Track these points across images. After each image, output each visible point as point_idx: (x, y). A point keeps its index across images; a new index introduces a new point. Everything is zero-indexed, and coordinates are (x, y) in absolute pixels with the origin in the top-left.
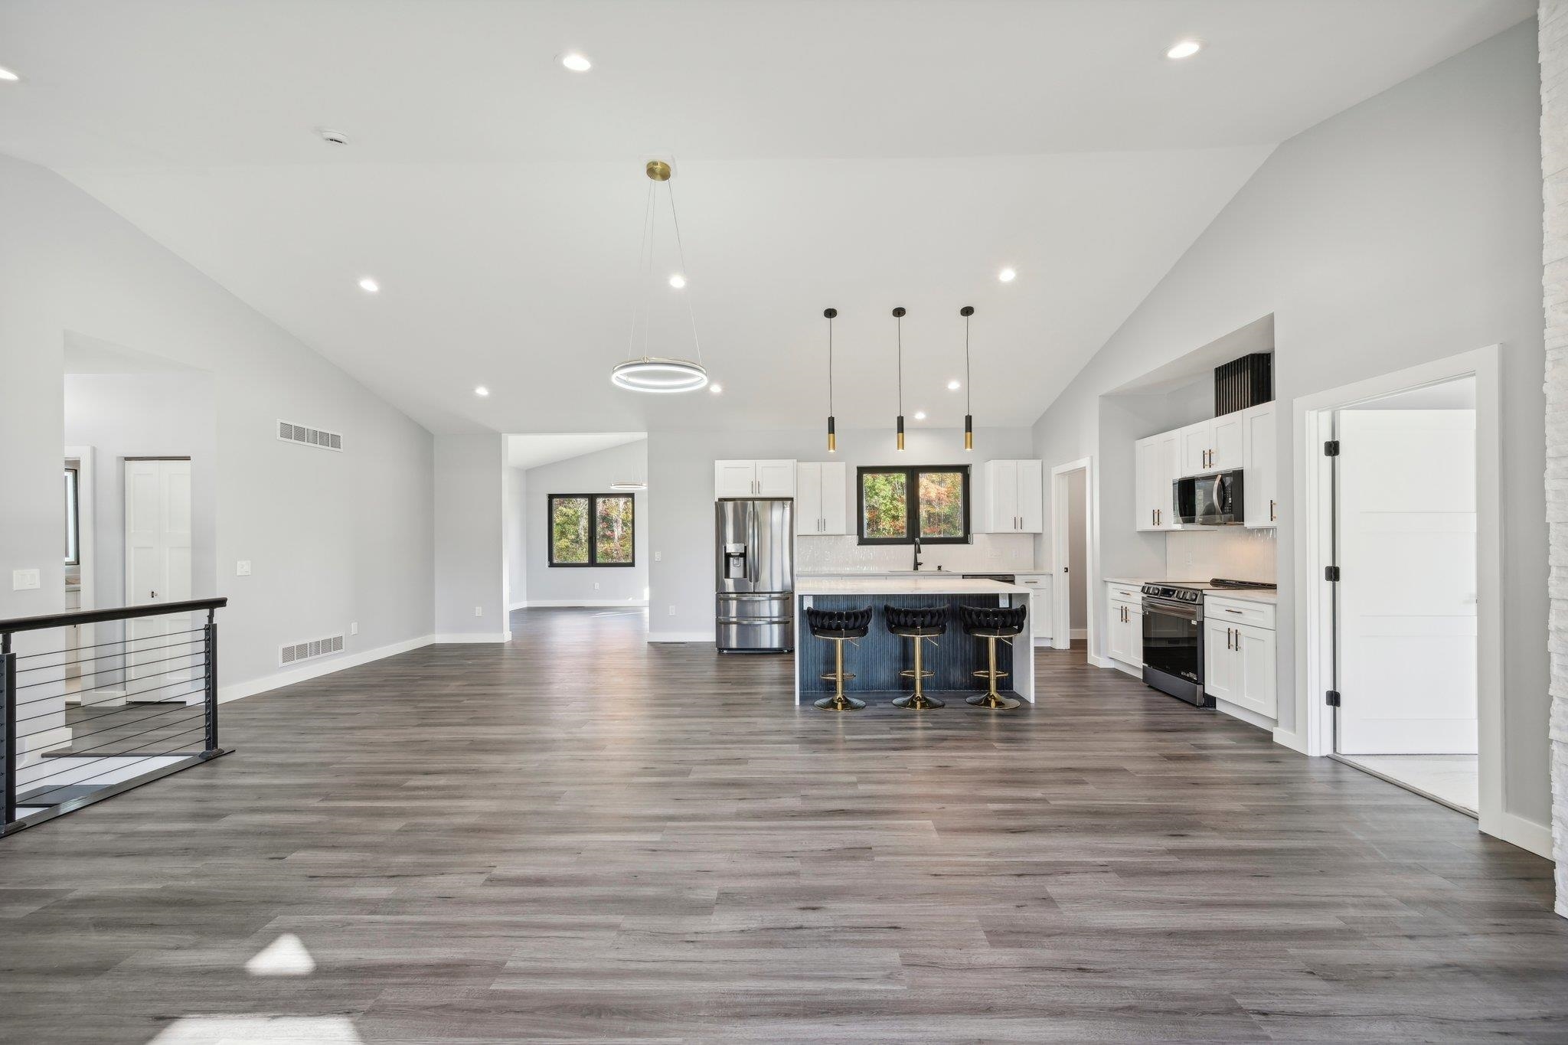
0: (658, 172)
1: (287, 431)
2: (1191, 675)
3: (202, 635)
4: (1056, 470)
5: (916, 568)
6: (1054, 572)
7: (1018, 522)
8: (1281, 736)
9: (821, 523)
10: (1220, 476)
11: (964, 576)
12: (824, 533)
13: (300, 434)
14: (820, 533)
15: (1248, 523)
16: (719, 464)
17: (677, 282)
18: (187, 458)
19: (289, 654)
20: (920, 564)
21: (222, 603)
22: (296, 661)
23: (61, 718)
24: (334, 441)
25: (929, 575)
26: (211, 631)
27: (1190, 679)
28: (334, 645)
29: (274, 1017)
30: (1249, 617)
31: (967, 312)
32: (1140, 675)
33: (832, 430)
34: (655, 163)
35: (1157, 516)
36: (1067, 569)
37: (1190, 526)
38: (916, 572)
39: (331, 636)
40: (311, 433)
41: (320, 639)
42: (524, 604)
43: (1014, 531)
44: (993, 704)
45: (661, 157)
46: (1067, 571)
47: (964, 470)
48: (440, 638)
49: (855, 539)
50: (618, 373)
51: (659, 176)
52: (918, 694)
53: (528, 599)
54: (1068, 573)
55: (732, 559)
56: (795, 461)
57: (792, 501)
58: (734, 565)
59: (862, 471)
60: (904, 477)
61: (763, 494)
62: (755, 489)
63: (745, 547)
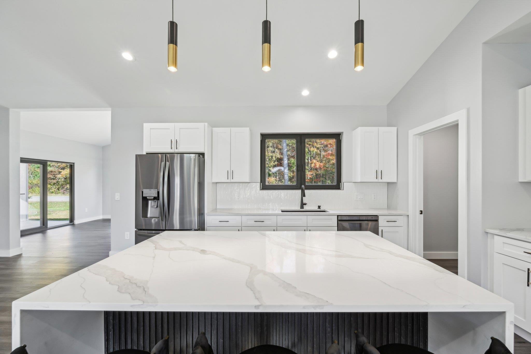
4: (412, 132)
5: (302, 207)
6: (410, 213)
7: (379, 174)
9: (230, 174)
12: (232, 181)
14: (229, 181)
16: (146, 127)
20: (305, 204)
36: (421, 211)
43: (376, 180)
46: (421, 213)
49: (258, 185)
54: (422, 215)
55: (150, 202)
56: (206, 124)
57: (202, 155)
58: (152, 207)
59: (265, 137)
60: (294, 141)
61: (180, 150)
62: (174, 146)
63: (158, 193)
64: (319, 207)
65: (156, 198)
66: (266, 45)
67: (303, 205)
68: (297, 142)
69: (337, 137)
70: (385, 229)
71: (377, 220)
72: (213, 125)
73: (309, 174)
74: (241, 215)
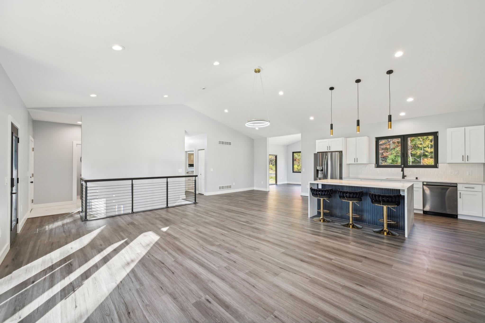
0: (258, 71)
1: (220, 142)
3: (194, 181)
7: (466, 158)
9: (356, 160)
12: (357, 163)
13: (223, 143)
16: (317, 141)
17: (281, 93)
18: (204, 149)
19: (220, 188)
20: (406, 176)
21: (197, 176)
22: (221, 189)
23: (184, 193)
24: (230, 144)
26: (195, 180)
28: (230, 187)
29: (157, 235)
31: (390, 73)
33: (332, 128)
34: (255, 69)
39: (229, 185)
40: (225, 142)
41: (227, 185)
42: (286, 182)
43: (463, 162)
44: (385, 233)
45: (257, 68)
48: (255, 188)
49: (374, 165)
50: (247, 123)
52: (351, 223)
53: (287, 181)
55: (319, 171)
56: (343, 138)
57: (341, 152)
58: (320, 173)
59: (378, 139)
60: (399, 140)
61: (331, 150)
62: (329, 149)
63: (323, 168)
64: (417, 178)
65: (322, 170)
66: (358, 127)
67: (404, 177)
68: (401, 140)
69: (435, 135)
70: (462, 192)
71: (457, 186)
72: (347, 137)
73: (411, 159)
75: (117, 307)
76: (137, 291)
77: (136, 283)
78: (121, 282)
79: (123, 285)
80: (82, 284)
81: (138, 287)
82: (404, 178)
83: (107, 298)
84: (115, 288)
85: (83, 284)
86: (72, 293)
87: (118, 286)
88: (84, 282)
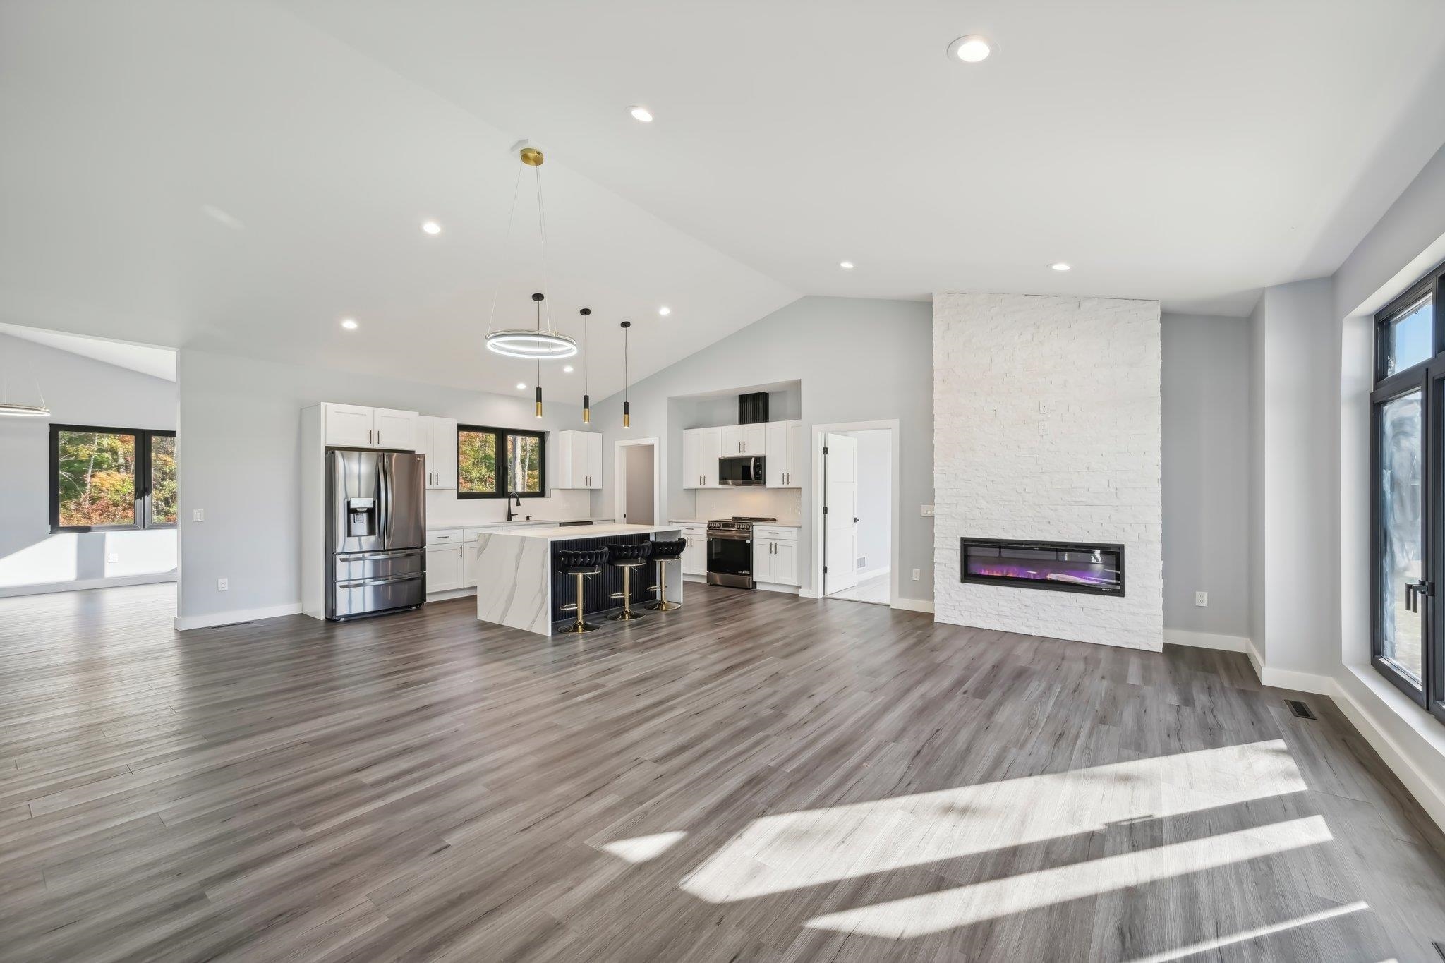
0: (531, 157)
2: (746, 572)
5: (509, 519)
6: (616, 518)
7: (588, 480)
8: (803, 593)
9: (434, 478)
10: (753, 459)
11: (561, 524)
14: (432, 487)
15: (768, 485)
20: (513, 515)
25: (520, 525)
27: (746, 575)
30: (782, 535)
32: (704, 581)
34: (530, 150)
35: (703, 479)
36: (625, 515)
37: (725, 486)
38: (509, 523)
43: (586, 487)
44: (664, 607)
45: (538, 147)
46: (625, 517)
47: (541, 435)
49: (455, 493)
51: (532, 162)
54: (626, 519)
56: (417, 414)
58: (356, 522)
61: (383, 445)
62: (374, 439)
63: (375, 502)
64: (528, 518)
67: (510, 516)
68: (497, 437)
74: (463, 528)
75: (1070, 749)
76: (1022, 746)
77: (1010, 757)
78: (1030, 775)
79: (1033, 768)
80: (1109, 825)
81: (1014, 750)
82: (511, 520)
83: (1076, 768)
84: (1051, 772)
85: (1106, 824)
86: (1137, 821)
87: (1042, 773)
88: (1102, 827)
